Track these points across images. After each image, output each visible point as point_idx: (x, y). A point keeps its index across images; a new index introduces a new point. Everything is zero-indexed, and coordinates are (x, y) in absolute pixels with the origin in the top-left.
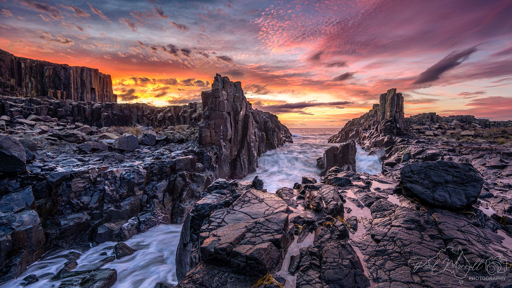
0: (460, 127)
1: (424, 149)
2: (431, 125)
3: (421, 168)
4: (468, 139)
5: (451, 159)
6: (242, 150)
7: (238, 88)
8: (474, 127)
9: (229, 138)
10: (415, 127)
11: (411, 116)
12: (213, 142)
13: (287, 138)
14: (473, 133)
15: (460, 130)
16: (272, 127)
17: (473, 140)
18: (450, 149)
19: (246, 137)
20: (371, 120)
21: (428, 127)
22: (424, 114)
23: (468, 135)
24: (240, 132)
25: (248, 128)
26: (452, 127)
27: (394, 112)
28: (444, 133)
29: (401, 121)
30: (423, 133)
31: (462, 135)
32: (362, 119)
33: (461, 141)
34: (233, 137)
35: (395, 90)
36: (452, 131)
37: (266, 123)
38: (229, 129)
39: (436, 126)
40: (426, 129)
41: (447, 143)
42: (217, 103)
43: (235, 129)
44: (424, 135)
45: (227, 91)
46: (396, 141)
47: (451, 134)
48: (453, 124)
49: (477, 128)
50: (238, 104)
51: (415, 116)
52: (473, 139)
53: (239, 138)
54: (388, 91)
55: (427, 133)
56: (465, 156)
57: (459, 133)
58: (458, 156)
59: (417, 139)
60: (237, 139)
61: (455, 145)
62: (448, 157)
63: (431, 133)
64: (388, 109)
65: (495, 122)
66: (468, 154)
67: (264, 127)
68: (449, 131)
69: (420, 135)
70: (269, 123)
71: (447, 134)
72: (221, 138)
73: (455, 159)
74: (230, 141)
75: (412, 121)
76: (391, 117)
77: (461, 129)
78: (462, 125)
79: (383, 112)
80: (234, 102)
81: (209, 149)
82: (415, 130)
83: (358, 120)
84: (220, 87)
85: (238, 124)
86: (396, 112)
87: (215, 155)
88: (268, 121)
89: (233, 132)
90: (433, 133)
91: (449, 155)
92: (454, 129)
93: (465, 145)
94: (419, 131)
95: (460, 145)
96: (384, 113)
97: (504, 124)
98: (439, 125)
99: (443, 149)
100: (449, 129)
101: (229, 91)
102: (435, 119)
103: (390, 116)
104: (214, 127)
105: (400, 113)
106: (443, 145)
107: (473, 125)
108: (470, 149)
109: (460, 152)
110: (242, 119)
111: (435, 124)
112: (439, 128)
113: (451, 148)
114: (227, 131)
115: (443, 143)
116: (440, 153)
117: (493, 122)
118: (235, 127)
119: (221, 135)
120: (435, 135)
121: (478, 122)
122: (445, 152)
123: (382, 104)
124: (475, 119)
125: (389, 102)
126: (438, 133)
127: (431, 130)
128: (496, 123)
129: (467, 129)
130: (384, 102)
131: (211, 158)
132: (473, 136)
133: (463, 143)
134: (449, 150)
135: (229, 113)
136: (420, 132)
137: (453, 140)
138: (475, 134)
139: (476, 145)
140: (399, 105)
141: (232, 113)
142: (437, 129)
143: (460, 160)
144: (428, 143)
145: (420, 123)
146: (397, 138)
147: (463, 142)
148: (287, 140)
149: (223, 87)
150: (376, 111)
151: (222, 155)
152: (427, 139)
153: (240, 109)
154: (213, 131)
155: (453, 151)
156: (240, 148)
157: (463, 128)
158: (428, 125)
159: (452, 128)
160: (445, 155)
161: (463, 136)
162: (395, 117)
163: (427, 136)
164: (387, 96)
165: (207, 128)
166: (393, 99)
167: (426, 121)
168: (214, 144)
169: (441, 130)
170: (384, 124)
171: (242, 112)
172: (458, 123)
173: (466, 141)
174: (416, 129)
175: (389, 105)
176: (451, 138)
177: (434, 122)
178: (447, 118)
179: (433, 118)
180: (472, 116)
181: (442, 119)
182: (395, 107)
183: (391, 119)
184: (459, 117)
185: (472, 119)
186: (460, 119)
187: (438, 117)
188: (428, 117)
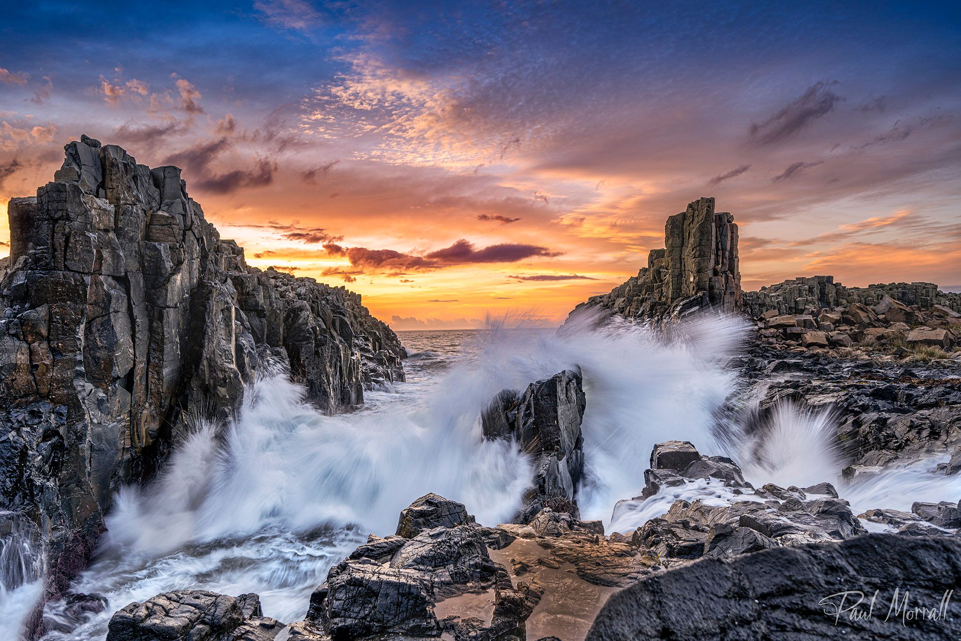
0: (903, 317)
1: (800, 390)
2: (819, 312)
3: (736, 608)
4: (927, 353)
5: (882, 423)
6: (178, 413)
7: (168, 189)
8: (940, 316)
9: (120, 370)
10: (774, 321)
11: (764, 288)
12: (44, 390)
13: (380, 362)
14: (941, 334)
15: (901, 325)
16: (314, 329)
17: (942, 357)
18: (878, 390)
19: (197, 367)
20: (643, 301)
21: (810, 317)
22: (802, 280)
23: (929, 342)
24: (172, 349)
25: (204, 333)
26: (881, 317)
27: (710, 273)
28: (856, 338)
29: (732, 299)
30: (797, 336)
31: (910, 342)
32: (618, 296)
33: (907, 359)
34: (141, 366)
35: (711, 201)
36: (881, 331)
37: (294, 313)
38: (123, 337)
39: (834, 316)
40: (806, 324)
41: (867, 369)
42: (60, 240)
43: (151, 339)
44: (800, 345)
45: (118, 199)
47: (879, 338)
48: (882, 307)
49: (949, 319)
50: (163, 248)
51: (777, 288)
52: (942, 352)
53: (166, 371)
54: (690, 206)
55: (810, 336)
56: (926, 412)
57: (901, 336)
58: (904, 412)
59: (777, 357)
60: (158, 373)
61: (891, 374)
62: (874, 415)
63: (820, 336)
64: (691, 264)
66: (936, 405)
67: (288, 328)
68: (871, 330)
69: (789, 345)
70: (304, 314)
71: (869, 339)
72: (79, 374)
73: (895, 423)
74: (129, 382)
75: (768, 300)
76: (699, 287)
77: (906, 322)
78: (908, 309)
79: (677, 272)
80: (147, 237)
81: (21, 415)
82: (772, 330)
83: (605, 299)
84: (89, 181)
85: (161, 317)
86: (716, 273)
87: (46, 437)
88: (301, 309)
89: (142, 348)
90: (828, 339)
91: (876, 409)
92: (886, 323)
93: (923, 374)
94: (785, 330)
95: (908, 374)
96: (680, 276)
98: (843, 313)
99: (858, 387)
100: (871, 325)
101: (126, 197)
102: (832, 296)
103: (698, 284)
104: (44, 332)
105: (727, 278)
106: (858, 374)
107: (938, 310)
108: (941, 389)
109: (909, 397)
110: (183, 300)
111: (832, 310)
112: (844, 320)
113: (882, 385)
114: (112, 345)
115: (857, 367)
116: (850, 405)
118: (151, 329)
119: (80, 363)
120: (833, 344)
121: (948, 303)
122: (865, 400)
123: (671, 248)
124: (938, 295)
125: (692, 240)
126: (841, 337)
127: (819, 328)
129: (922, 324)
131: (24, 454)
132: (940, 343)
133: (916, 366)
134: (877, 394)
135: (123, 281)
136: (787, 336)
137: (887, 358)
138: (946, 336)
139: (953, 373)
140: (724, 250)
141: (137, 282)
142: (837, 323)
143: (912, 427)
144: (812, 371)
145: (790, 308)
147: (915, 364)
148: (380, 369)
149: (102, 185)
150: (658, 272)
151: (81, 438)
152: (810, 357)
153: (169, 265)
154: (41, 348)
155: (888, 394)
156: (171, 408)
157: (911, 321)
158: (812, 313)
159: (878, 320)
160: (865, 408)
161: (914, 344)
162: (712, 288)
163: (809, 346)
164: (687, 222)
165: (16, 335)
166: (703, 231)
167: (807, 302)
168: (47, 396)
169: (848, 328)
170: (680, 313)
171: (178, 277)
172: (896, 304)
173: (924, 360)
174: (777, 327)
175: (693, 250)
176: (880, 351)
177: (828, 304)
178: (864, 291)
179: (827, 291)
180: (930, 286)
181: (850, 296)
182: (713, 257)
183: (700, 294)
184: (897, 288)
185: (931, 295)
186: (900, 295)
187: (839, 289)
188: (811, 290)
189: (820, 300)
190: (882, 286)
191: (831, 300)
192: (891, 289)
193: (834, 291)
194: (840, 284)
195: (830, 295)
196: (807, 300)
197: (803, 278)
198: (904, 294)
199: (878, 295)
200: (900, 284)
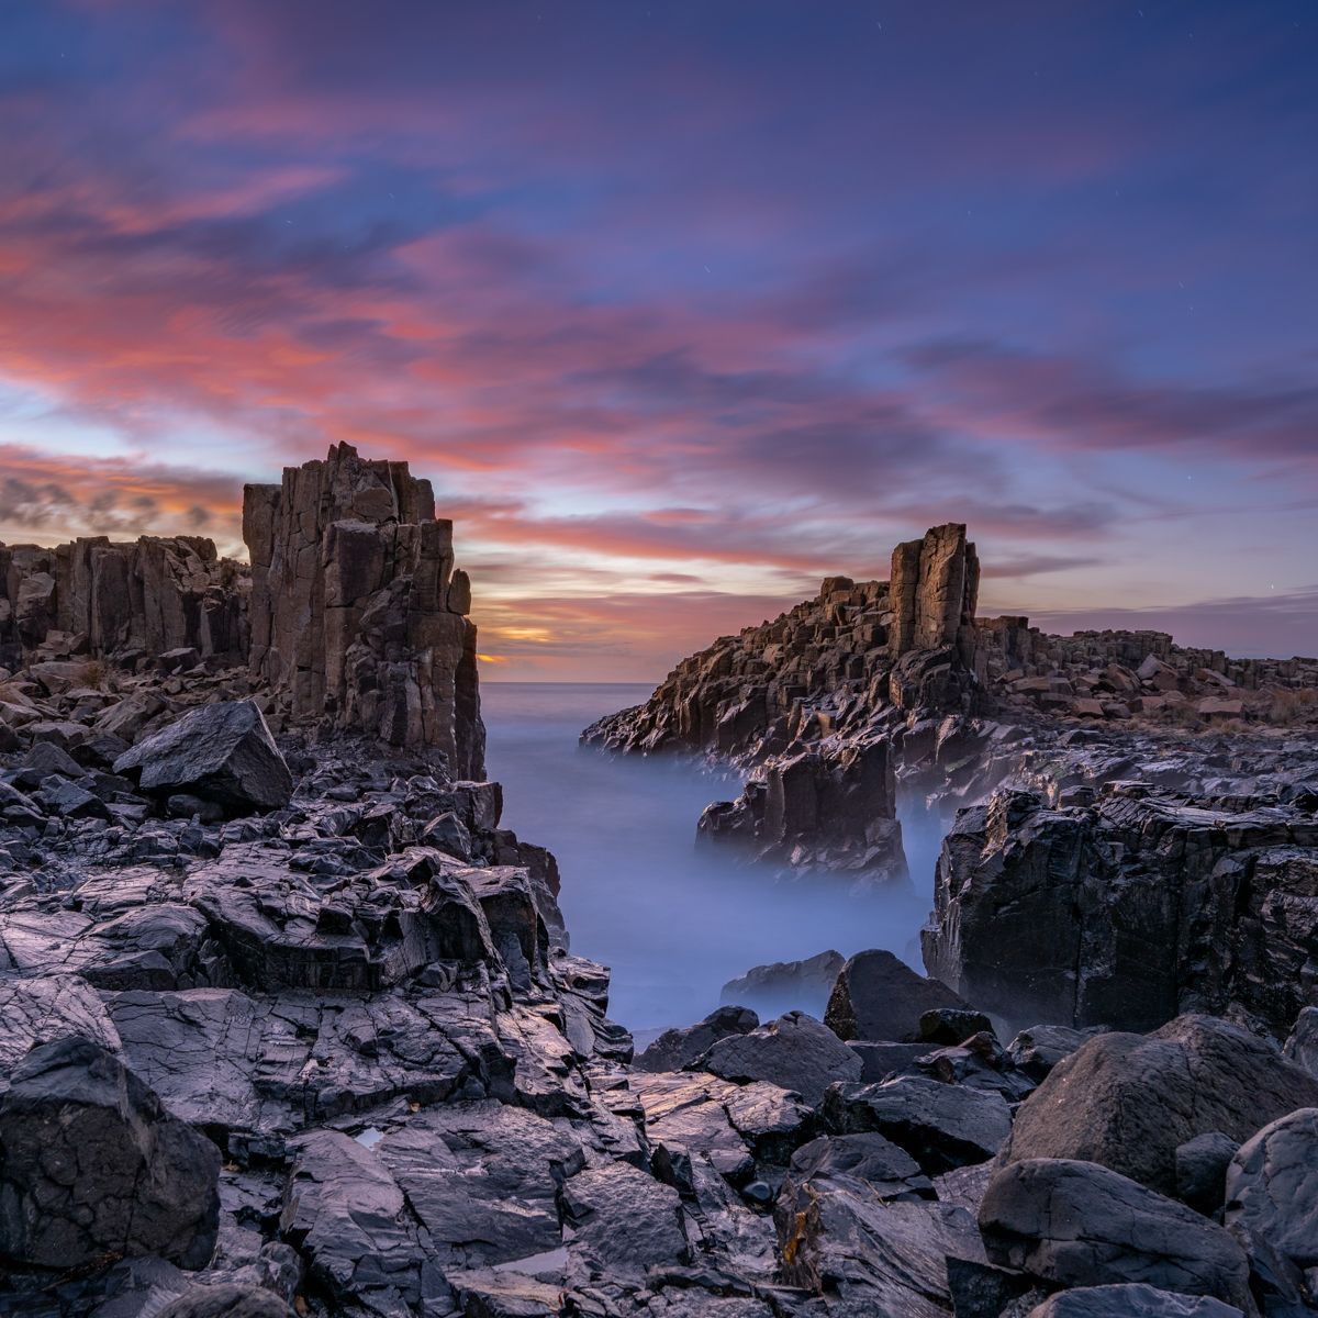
0: (1176, 685)
4: (1227, 726)
10: (1023, 684)
20: (822, 650)
21: (1066, 681)
22: (984, 623)
23: (1223, 715)
27: (958, 621)
29: (983, 655)
30: (1062, 704)
35: (961, 528)
36: (1157, 700)
39: (1093, 680)
44: (1069, 715)
46: (987, 737)
54: (932, 531)
55: (1082, 704)
57: (1185, 706)
64: (931, 608)
65: (1247, 663)
71: (1148, 709)
76: (945, 638)
79: (908, 617)
82: (1021, 695)
83: (745, 643)
86: (964, 621)
90: (1102, 708)
92: (1155, 689)
94: (1038, 697)
96: (912, 623)
97: (1278, 673)
98: (1101, 676)
100: (1140, 692)
102: (1026, 647)
103: (943, 635)
107: (1206, 676)
117: (1239, 663)
120: (1108, 714)
123: (901, 584)
125: (933, 577)
127: (1081, 694)
128: (1252, 667)
130: (912, 577)
132: (1239, 717)
134: (1209, 763)
138: (1242, 709)
146: (989, 725)
150: (841, 611)
161: (1207, 716)
162: (959, 641)
163: (1081, 715)
164: (926, 552)
167: (991, 655)
170: (923, 672)
172: (1164, 667)
175: (938, 591)
176: (1166, 723)
177: (1020, 659)
178: (1069, 641)
179: (1019, 639)
180: (1163, 638)
181: (1051, 647)
182: (961, 600)
183: (946, 648)
184: (1116, 639)
185: (1163, 650)
186: (1121, 649)
187: (1036, 637)
188: (996, 638)
189: (1009, 653)
190: (1094, 635)
191: (1025, 653)
192: (1107, 640)
193: (1029, 640)
194: (1038, 630)
195: (1024, 646)
196: (991, 652)
197: (985, 619)
198: (1125, 647)
199: (1089, 649)
200: (1119, 632)
